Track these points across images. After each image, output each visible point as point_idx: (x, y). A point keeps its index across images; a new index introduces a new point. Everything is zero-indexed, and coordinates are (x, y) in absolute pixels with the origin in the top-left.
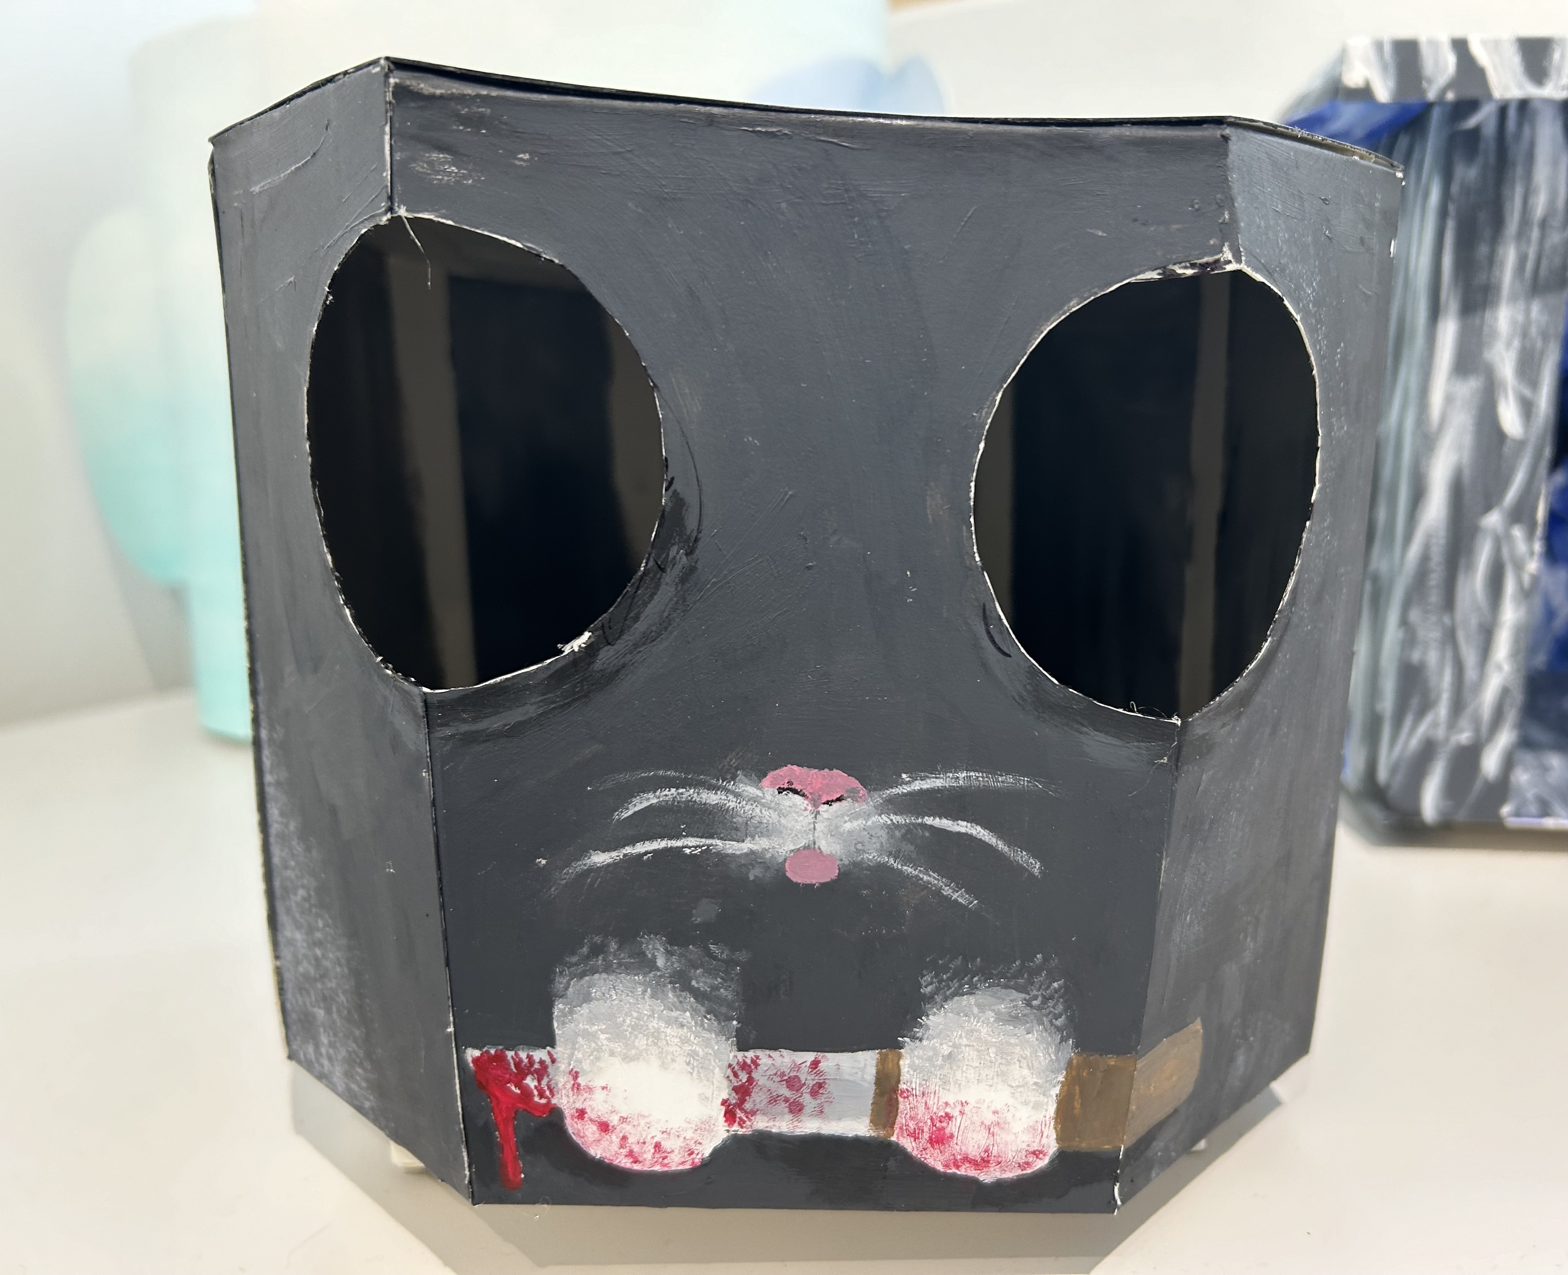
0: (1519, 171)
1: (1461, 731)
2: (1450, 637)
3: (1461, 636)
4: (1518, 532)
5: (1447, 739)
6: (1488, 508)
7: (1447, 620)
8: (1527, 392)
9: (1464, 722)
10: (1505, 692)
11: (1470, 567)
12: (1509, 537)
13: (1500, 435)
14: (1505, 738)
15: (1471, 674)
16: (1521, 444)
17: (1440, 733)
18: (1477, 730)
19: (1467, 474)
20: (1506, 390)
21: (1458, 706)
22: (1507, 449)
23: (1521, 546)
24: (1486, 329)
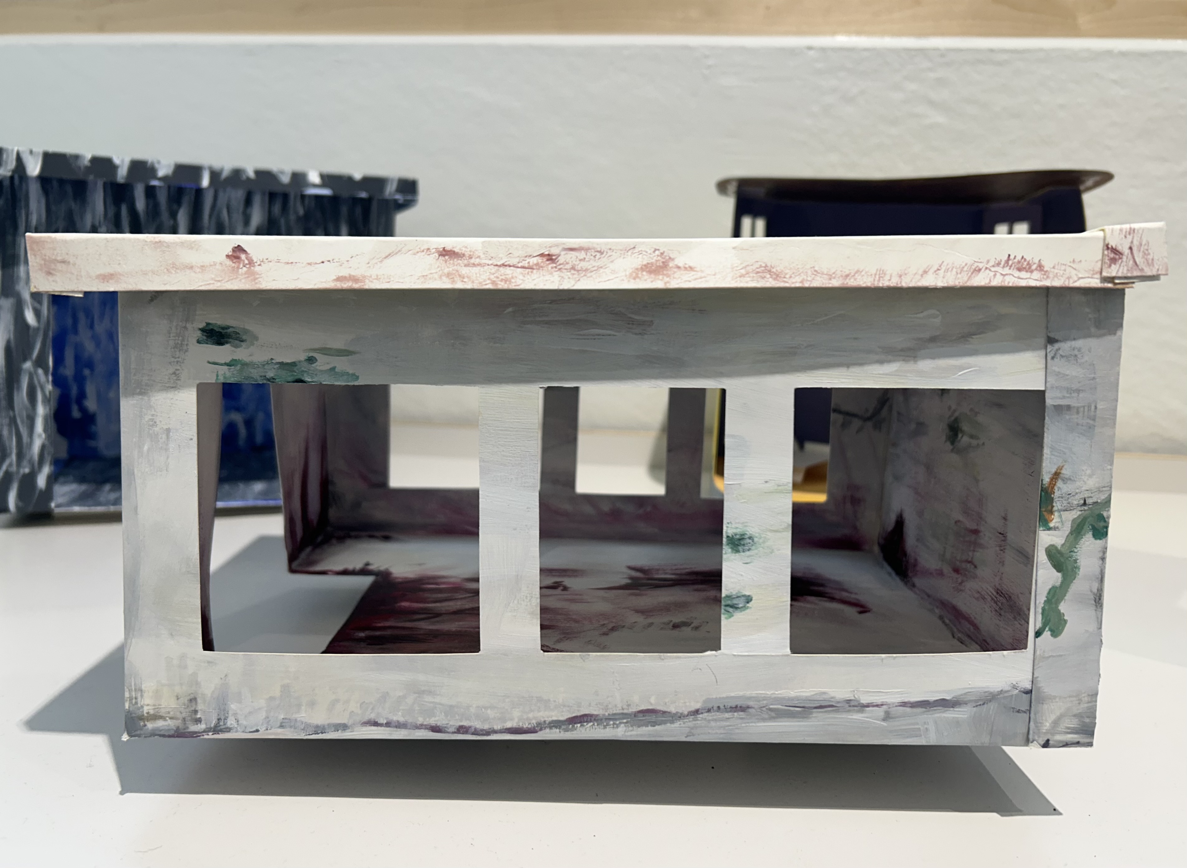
0: (23, 203)
1: (24, 467)
2: (13, 421)
3: (19, 421)
4: (40, 371)
5: (18, 472)
6: (25, 360)
7: (11, 413)
8: (37, 305)
9: (25, 463)
10: (43, 447)
11: (19, 388)
12: (36, 372)
13: (27, 326)
14: (46, 470)
15: (25, 439)
16: (37, 329)
17: (14, 469)
18: (33, 466)
19: (13, 344)
20: (28, 305)
21: (20, 456)
22: (31, 331)
23: (43, 378)
24: (15, 275)
